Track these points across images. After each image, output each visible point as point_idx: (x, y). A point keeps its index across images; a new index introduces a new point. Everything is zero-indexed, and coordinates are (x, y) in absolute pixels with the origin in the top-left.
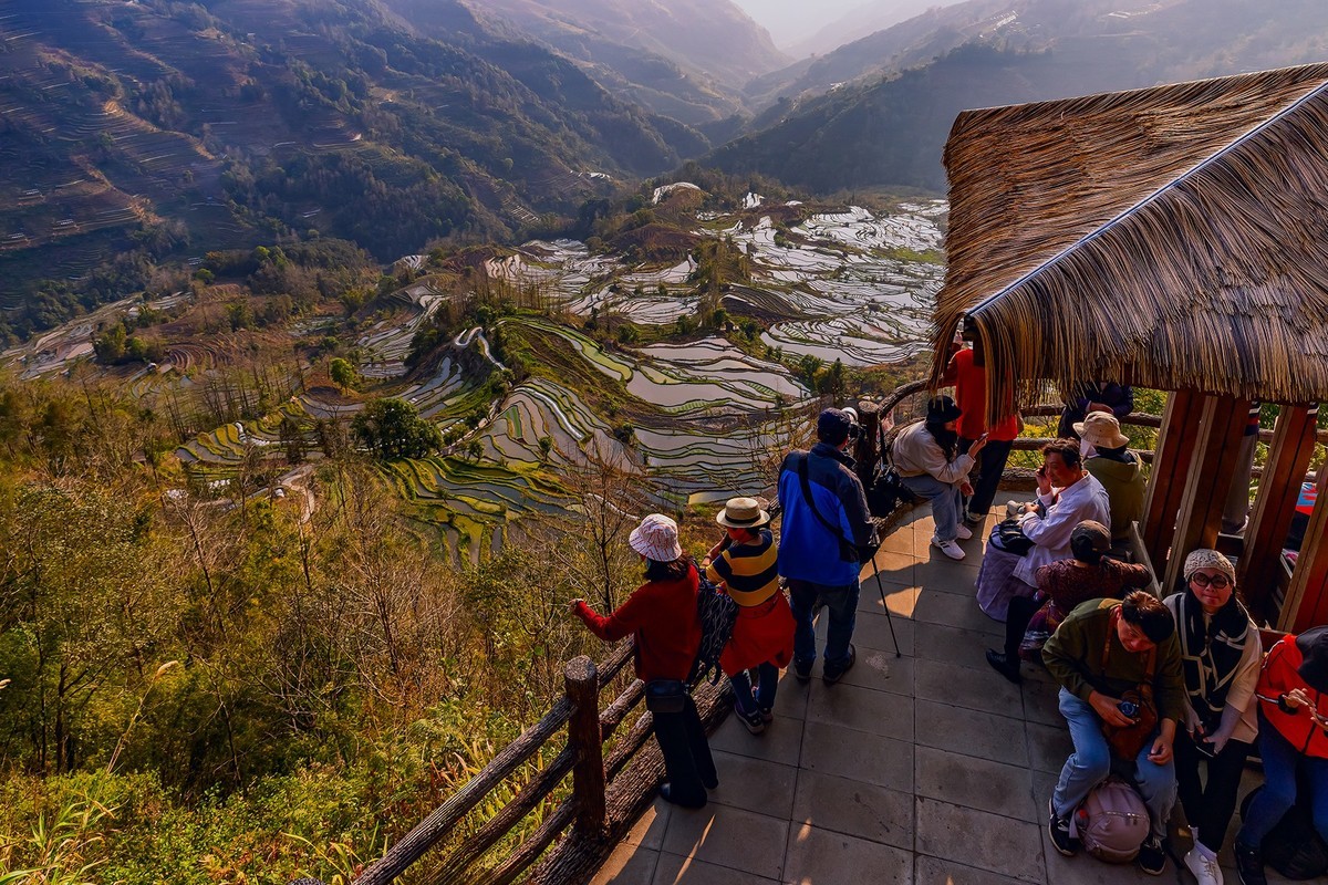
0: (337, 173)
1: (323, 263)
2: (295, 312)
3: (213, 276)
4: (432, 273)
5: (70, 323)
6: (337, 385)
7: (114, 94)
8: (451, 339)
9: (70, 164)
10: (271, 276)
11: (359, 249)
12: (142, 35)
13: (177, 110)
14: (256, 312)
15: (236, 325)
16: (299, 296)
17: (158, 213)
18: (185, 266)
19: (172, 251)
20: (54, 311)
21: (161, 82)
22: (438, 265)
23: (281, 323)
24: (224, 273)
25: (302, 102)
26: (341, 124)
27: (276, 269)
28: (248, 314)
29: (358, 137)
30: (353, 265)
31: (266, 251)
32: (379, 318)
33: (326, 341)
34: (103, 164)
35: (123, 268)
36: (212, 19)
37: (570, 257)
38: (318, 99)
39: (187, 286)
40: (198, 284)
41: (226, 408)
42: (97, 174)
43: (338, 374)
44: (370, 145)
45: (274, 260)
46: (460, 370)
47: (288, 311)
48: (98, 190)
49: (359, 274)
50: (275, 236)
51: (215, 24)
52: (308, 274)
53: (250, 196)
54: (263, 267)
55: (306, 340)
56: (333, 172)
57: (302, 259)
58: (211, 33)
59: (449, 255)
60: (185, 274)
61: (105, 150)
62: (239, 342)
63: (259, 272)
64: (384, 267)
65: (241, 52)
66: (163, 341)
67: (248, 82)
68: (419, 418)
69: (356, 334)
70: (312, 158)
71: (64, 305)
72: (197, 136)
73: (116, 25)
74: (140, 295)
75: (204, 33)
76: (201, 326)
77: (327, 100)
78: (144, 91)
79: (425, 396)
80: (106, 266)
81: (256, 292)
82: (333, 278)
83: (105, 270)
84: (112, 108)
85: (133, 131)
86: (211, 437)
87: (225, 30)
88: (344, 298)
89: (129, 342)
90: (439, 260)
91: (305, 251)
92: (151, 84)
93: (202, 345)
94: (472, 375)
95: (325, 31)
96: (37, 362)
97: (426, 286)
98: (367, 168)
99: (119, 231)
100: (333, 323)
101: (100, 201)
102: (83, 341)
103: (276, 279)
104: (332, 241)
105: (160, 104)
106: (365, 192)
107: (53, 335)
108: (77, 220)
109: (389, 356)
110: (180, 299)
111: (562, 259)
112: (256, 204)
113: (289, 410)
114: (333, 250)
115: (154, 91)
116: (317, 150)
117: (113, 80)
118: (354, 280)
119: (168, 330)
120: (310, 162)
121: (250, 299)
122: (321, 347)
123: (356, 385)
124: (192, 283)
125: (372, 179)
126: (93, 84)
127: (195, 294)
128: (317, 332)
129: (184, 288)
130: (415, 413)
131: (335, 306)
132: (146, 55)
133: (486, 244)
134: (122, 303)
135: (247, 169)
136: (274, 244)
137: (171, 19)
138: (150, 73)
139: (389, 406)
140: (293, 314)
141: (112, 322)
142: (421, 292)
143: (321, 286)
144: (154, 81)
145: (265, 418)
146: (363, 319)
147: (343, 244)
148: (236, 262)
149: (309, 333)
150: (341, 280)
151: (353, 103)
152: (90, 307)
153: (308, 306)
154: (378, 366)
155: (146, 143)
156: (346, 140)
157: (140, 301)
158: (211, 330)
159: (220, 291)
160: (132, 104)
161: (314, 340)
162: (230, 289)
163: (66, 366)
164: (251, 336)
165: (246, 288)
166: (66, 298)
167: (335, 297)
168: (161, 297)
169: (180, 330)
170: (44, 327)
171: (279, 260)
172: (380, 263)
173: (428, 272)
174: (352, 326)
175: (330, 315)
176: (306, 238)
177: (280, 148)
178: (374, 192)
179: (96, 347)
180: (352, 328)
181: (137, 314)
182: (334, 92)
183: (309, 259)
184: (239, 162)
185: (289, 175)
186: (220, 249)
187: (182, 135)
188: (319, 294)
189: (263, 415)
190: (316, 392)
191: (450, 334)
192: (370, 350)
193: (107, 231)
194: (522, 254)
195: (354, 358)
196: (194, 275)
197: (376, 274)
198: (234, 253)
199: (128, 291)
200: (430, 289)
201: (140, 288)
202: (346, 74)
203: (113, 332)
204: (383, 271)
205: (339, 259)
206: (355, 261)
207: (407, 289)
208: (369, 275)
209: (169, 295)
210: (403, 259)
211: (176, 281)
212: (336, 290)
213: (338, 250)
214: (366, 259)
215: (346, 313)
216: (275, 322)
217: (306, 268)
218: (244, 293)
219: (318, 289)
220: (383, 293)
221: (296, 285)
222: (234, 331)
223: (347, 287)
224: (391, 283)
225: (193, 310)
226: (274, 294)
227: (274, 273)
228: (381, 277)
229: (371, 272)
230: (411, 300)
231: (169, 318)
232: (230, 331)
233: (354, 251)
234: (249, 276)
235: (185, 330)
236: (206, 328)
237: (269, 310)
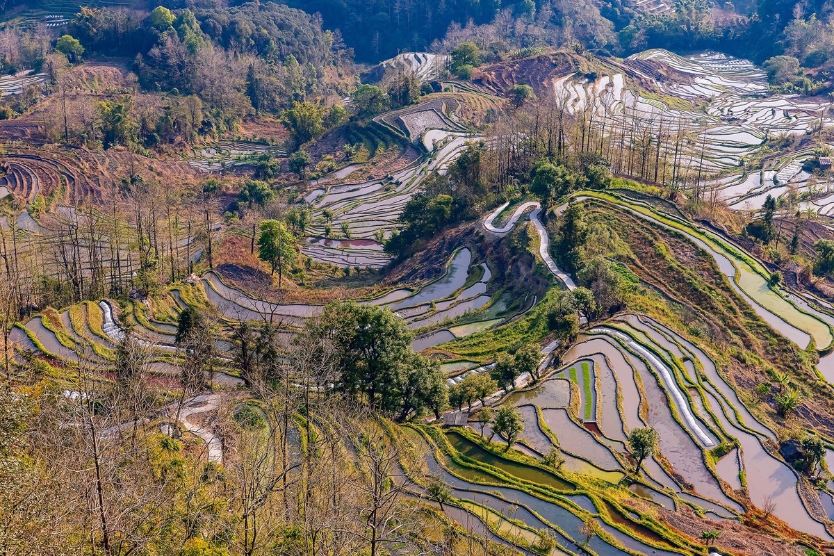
1: (261, 47)
2: (205, 128)
3: (83, 50)
4: (451, 90)
6: (266, 267)
8: (475, 217)
10: (174, 61)
11: (324, 29)
14: (143, 120)
15: (111, 136)
16: (215, 102)
18: (41, 27)
22: (465, 77)
23: (181, 144)
28: (130, 122)
30: (311, 58)
31: (170, 16)
32: (347, 159)
33: (252, 188)
37: (726, 92)
39: (41, 62)
40: (59, 59)
41: (87, 274)
43: (269, 250)
45: (182, 34)
46: (487, 276)
47: (194, 126)
49: (320, 75)
52: (233, 65)
54: (163, 44)
55: (219, 181)
57: (227, 37)
59: (488, 60)
60: (39, 41)
62: (112, 168)
63: (155, 51)
64: (364, 68)
68: (412, 350)
69: (302, 182)
76: (56, 131)
79: (417, 311)
81: (146, 86)
82: (275, 77)
86: (62, 317)
88: (290, 115)
90: (468, 67)
91: (233, 23)
93: (55, 163)
94: (511, 289)
97: (437, 111)
100: (266, 158)
103: (181, 67)
104: (282, 11)
109: (357, 231)
110: (27, 82)
111: (708, 93)
113: (183, 295)
114: (281, 27)
118: (309, 85)
121: (137, 97)
122: (243, 197)
123: (295, 271)
124: (49, 58)
127: (52, 77)
128: (238, 169)
129: (36, 65)
130: (407, 339)
131: (273, 129)
133: (559, 45)
136: (184, 5)
139: (364, 320)
140: (201, 131)
142: (428, 123)
143: (253, 90)
145: (147, 302)
146: (318, 157)
147: (298, 18)
148: (121, 30)
149: (224, 171)
150: (287, 83)
153: (228, 122)
154: (336, 245)
158: (72, 140)
159: (91, 77)
161: (232, 183)
162: (107, 75)
164: (131, 159)
165: (132, 76)
167: (274, 111)
169: (23, 133)
171: (190, 35)
172: (358, 60)
173: (444, 86)
174: (297, 166)
175: (263, 142)
180: (297, 171)
183: (238, 38)
186: (100, 5)
188: (248, 104)
189: (143, 295)
190: (231, 271)
191: (477, 206)
192: (326, 214)
194: (630, 74)
195: (297, 223)
196: (54, 44)
197: (349, 80)
198: (120, 14)
200: (445, 118)
204: (362, 75)
205: (288, 44)
206: (316, 51)
207: (403, 114)
208: (336, 80)
209: (12, 72)
210: (400, 58)
211: (24, 51)
212: (277, 99)
213: (289, 27)
214: (334, 50)
215: (291, 142)
216: (172, 141)
217: (231, 54)
218: (128, 84)
219: (247, 94)
220: (359, 115)
221: (212, 82)
222: (106, 147)
223: (296, 96)
224: (374, 98)
225: (47, 104)
226: (174, 93)
227: (179, 55)
228: (357, 85)
229: (340, 75)
230: (408, 134)
231: (10, 112)
232: (100, 147)
233: (315, 33)
234: (139, 56)
235: (33, 134)
236: (65, 137)
237: (164, 119)
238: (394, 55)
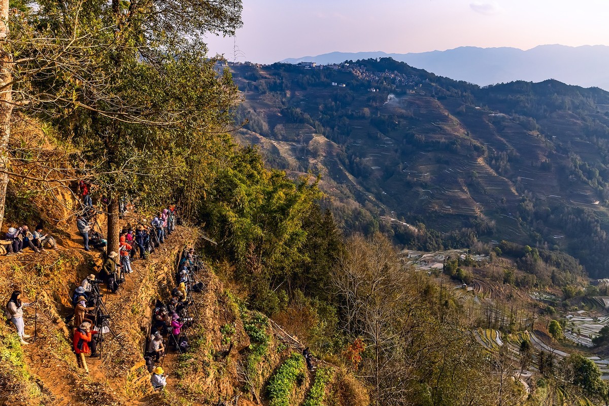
0: (579, 219)
1: (558, 265)
2: (536, 286)
3: (502, 253)
5: (437, 252)
6: (551, 335)
7: (483, 155)
9: (457, 182)
10: (529, 262)
11: (579, 265)
12: (504, 129)
13: (508, 167)
14: (517, 278)
15: (506, 281)
16: (540, 278)
17: (486, 214)
18: (490, 243)
19: (486, 234)
20: (432, 244)
21: (505, 153)
23: (527, 288)
24: (506, 253)
25: (571, 176)
26: (589, 193)
27: (532, 260)
28: (513, 278)
29: (597, 203)
30: (574, 272)
31: (530, 249)
32: (582, 308)
33: (549, 308)
34: (470, 185)
35: (464, 235)
36: (537, 126)
38: (580, 177)
39: (489, 253)
40: (494, 254)
41: (493, 321)
42: (465, 189)
43: (553, 330)
44: (603, 209)
45: (533, 255)
47: (532, 284)
48: (464, 197)
49: (576, 279)
50: (536, 243)
51: (538, 128)
52: (548, 268)
53: (530, 218)
54: (526, 257)
55: (538, 303)
56: (577, 217)
57: (547, 259)
58: (535, 133)
60: (489, 247)
61: (472, 179)
62: (505, 290)
63: (524, 258)
64: (591, 280)
65: (546, 145)
66: (472, 275)
67: (546, 160)
68: (601, 378)
69: (566, 311)
70: (568, 207)
71: (436, 243)
72: (513, 182)
73: (493, 123)
74: (467, 250)
75: (531, 133)
76: (490, 275)
77: (585, 178)
78: (496, 155)
79: (602, 366)
80: (457, 231)
81: (519, 268)
82: (561, 276)
83: (456, 233)
84: (480, 161)
85: (486, 173)
86: (483, 332)
87: (542, 132)
88: (565, 289)
89: (458, 270)
91: (550, 256)
92: (500, 153)
93: (488, 284)
95: (595, 141)
96: (421, 264)
98: (597, 221)
99: (467, 217)
100: (555, 300)
101: (464, 202)
102: (440, 262)
103: (531, 265)
104: (566, 256)
105: (501, 163)
106: (593, 235)
107: (429, 255)
108: (452, 208)
109: (583, 332)
110: (483, 258)
112: (531, 222)
113: (522, 336)
114: (565, 260)
115: (501, 157)
116: (571, 204)
117: (485, 148)
118: (572, 281)
119: (476, 272)
120: (566, 209)
121: (516, 271)
122: (545, 310)
123: (560, 339)
124: (491, 253)
125: (599, 229)
126: (476, 148)
127: (491, 259)
128: (545, 302)
129: (487, 254)
130: (599, 375)
131: (558, 291)
132: (502, 139)
134: (458, 251)
135: (532, 204)
136: (535, 247)
137: (518, 124)
138: (501, 147)
139: (584, 362)
140: (534, 286)
141: (454, 258)
143: (553, 277)
144: (502, 152)
145: (510, 335)
146: (572, 305)
147: (571, 259)
149: (540, 300)
150: (565, 278)
151: (599, 183)
152: (446, 248)
153: (543, 286)
154: (575, 334)
155: (489, 179)
156: (589, 202)
157: (466, 252)
158: (494, 279)
159: (503, 261)
160: (489, 161)
161: (542, 305)
162: (508, 262)
163: (430, 270)
164: (511, 289)
165: (515, 264)
166: (438, 240)
167: (559, 286)
168: (475, 254)
169: (480, 273)
170: (427, 250)
171: (535, 256)
172: (590, 276)
174: (565, 306)
175: (554, 295)
176: (552, 249)
177: (552, 198)
178: (597, 236)
179: (444, 266)
180: (564, 307)
181: (464, 259)
182: (590, 175)
183: (551, 260)
184: (529, 200)
185: (552, 213)
186: (509, 241)
187: (507, 180)
188: (551, 282)
189: (510, 333)
190: (539, 333)
192: (572, 323)
193: (462, 216)
195: (563, 324)
196: (493, 249)
197: (586, 282)
198: (515, 245)
199: (463, 246)
201: (468, 247)
202: (600, 166)
203: (453, 263)
204: (590, 282)
205: (567, 266)
206: (576, 270)
207: (604, 298)
208: (581, 281)
209: (479, 254)
210: (605, 280)
211: (483, 248)
212: (561, 282)
213: (568, 261)
214: (582, 271)
215: (564, 297)
216: (525, 287)
217: (548, 265)
218: (513, 266)
219: (551, 278)
220: (588, 294)
221: (540, 272)
222: (504, 283)
223: (567, 283)
224: (595, 291)
225: (488, 266)
226: (528, 272)
227: (531, 261)
228: (588, 285)
229: (583, 280)
230: (605, 305)
231: (477, 266)
232: (502, 283)
233: (576, 265)
234: (518, 259)
235: (483, 274)
236: (492, 277)
237: (524, 280)
238: (602, 278)
